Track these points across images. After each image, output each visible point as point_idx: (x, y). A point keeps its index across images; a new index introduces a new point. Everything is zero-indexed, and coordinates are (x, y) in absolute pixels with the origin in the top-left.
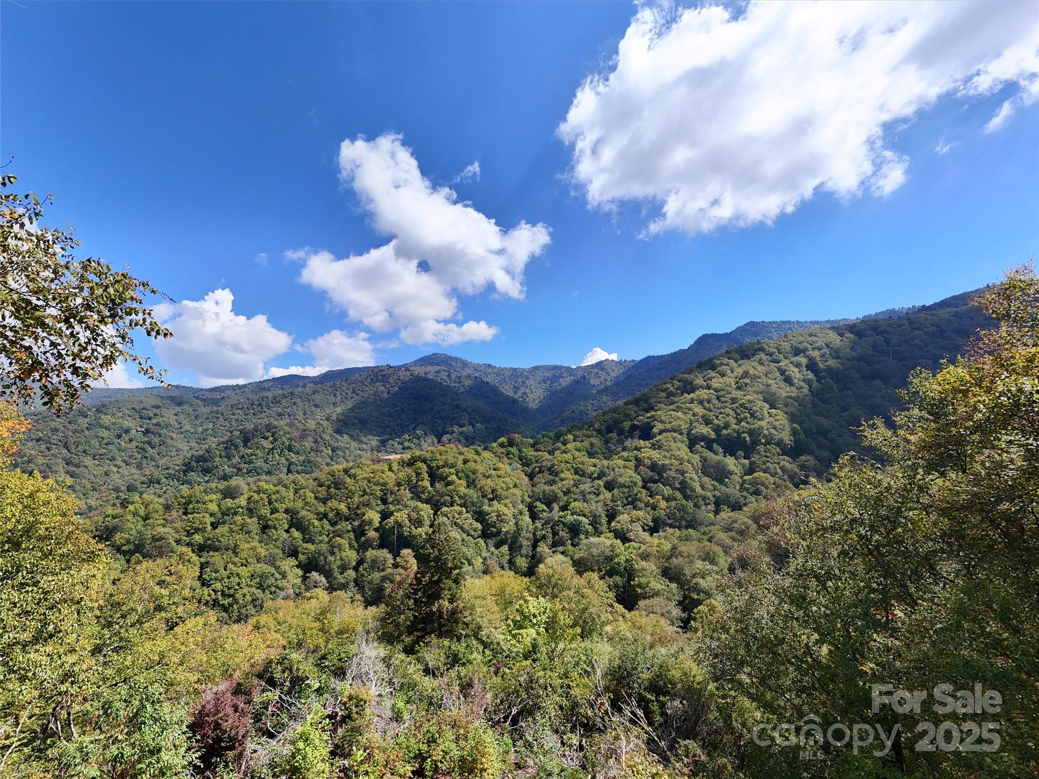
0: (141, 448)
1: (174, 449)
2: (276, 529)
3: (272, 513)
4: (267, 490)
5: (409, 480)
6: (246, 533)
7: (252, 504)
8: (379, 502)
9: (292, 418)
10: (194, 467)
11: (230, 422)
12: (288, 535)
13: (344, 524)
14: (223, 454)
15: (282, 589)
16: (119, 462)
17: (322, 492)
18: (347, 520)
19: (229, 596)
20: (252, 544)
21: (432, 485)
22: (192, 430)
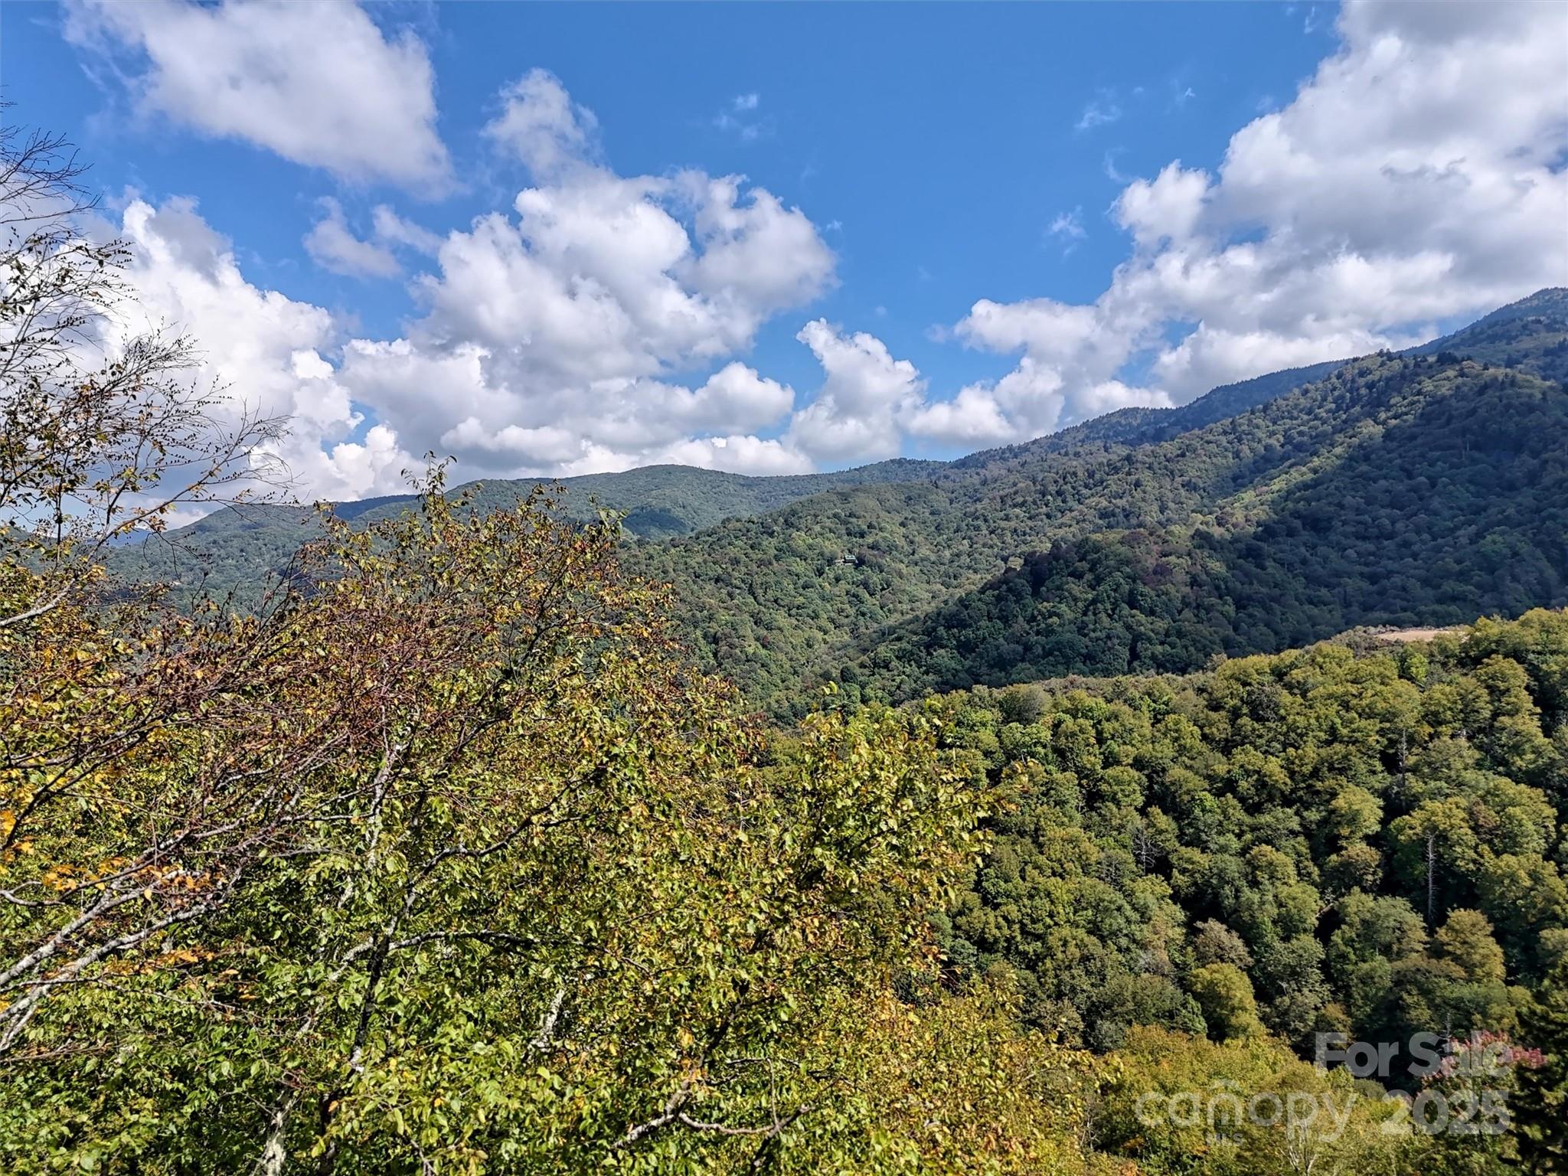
0: (854, 596)
1: (906, 598)
2: (1118, 804)
3: (1106, 765)
4: (1091, 710)
5: (1467, 712)
6: (1056, 804)
7: (1063, 740)
8: (1379, 766)
9: (1134, 521)
10: (942, 639)
11: (1001, 536)
12: (1145, 821)
13: (1279, 812)
14: (995, 612)
15: (1143, 946)
16: (823, 622)
17: (1220, 726)
18: (1287, 802)
19: (1038, 937)
20: (1069, 830)
21: (1547, 731)
22: (933, 558)
